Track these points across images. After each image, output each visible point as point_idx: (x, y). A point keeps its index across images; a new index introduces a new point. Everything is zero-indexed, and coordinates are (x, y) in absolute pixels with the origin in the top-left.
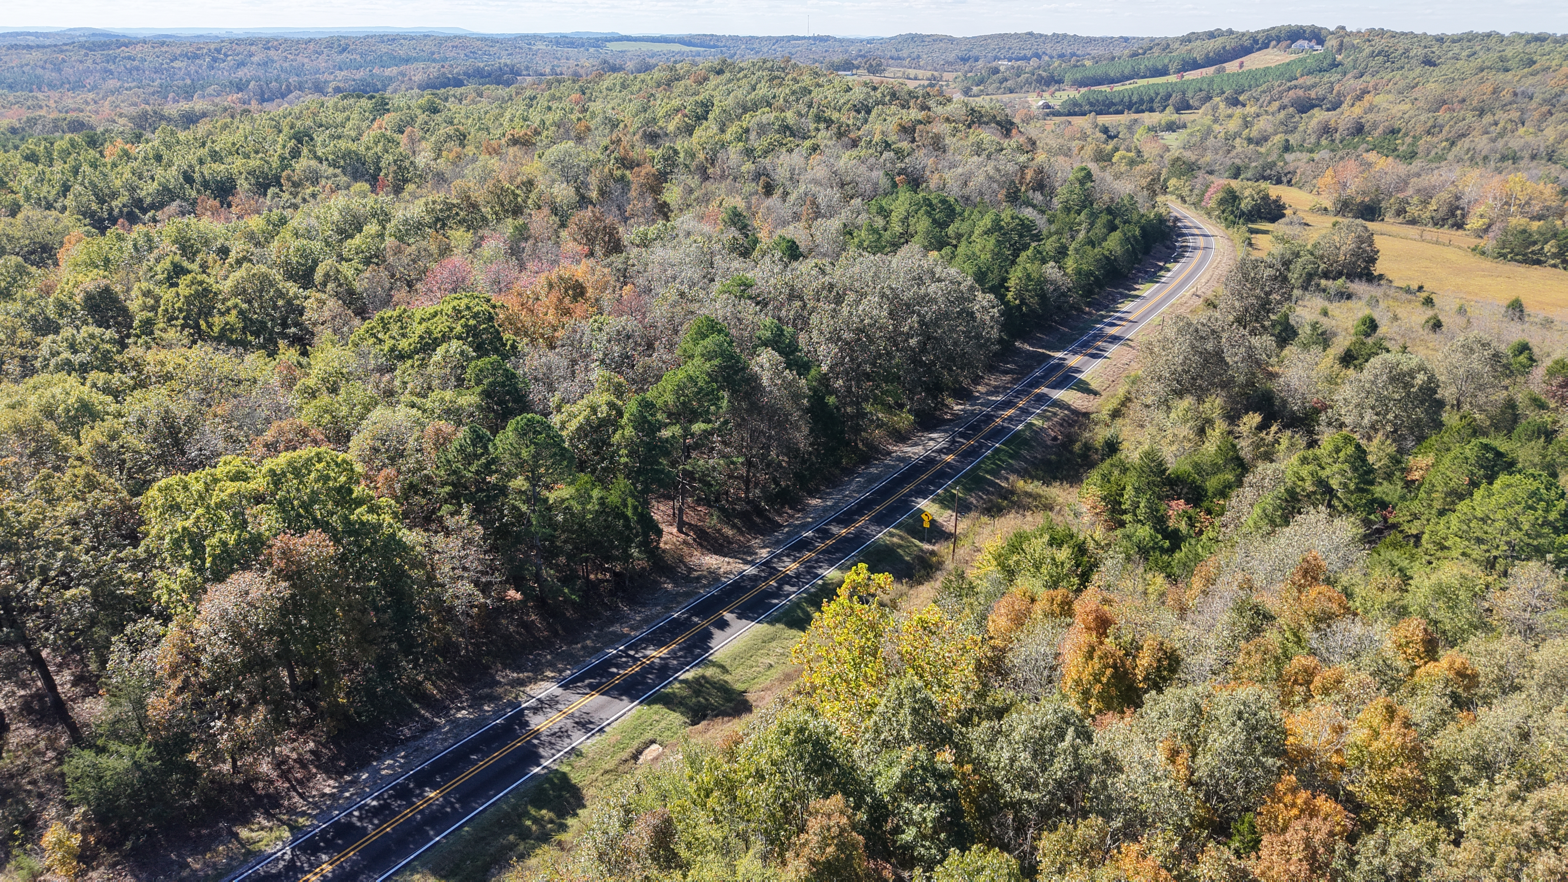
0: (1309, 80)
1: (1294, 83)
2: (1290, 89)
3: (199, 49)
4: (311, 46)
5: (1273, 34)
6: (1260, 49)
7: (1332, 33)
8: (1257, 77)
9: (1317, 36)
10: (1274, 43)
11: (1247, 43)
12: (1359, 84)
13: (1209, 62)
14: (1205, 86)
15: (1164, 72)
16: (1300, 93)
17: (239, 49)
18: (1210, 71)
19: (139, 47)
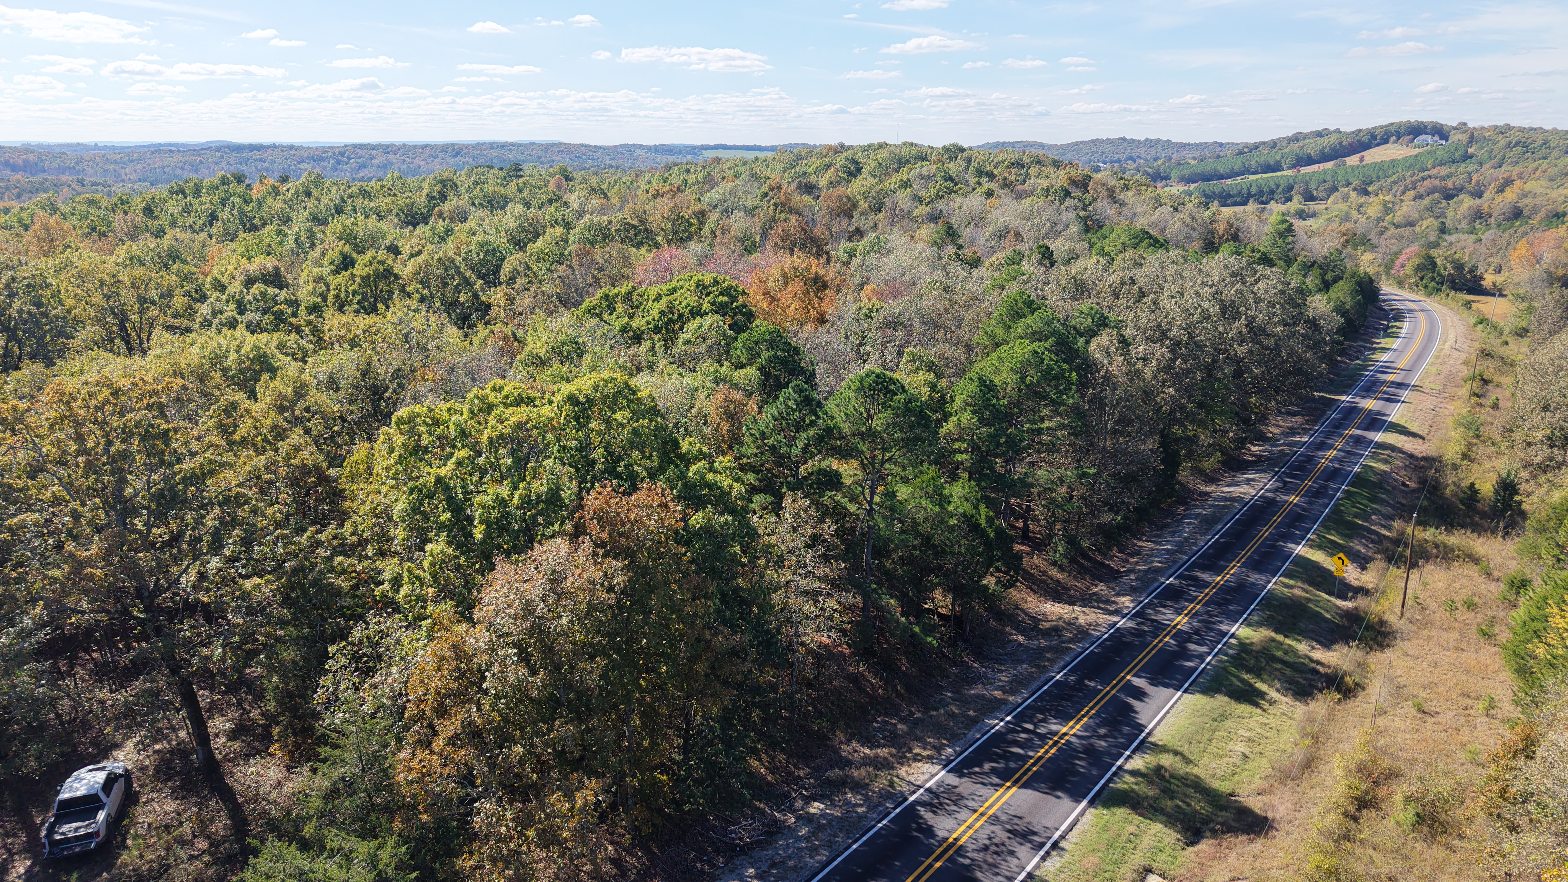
0: (1444, 171)
1: (1426, 173)
2: (1423, 179)
3: (324, 152)
4: (428, 150)
5: (1392, 129)
6: (1378, 145)
7: (1455, 128)
8: (1383, 169)
9: (1440, 132)
10: (1393, 138)
11: (1365, 139)
12: (1502, 173)
13: (1324, 157)
14: (1328, 178)
15: (1277, 168)
16: (1437, 182)
17: (361, 152)
18: (1329, 165)
19: (269, 151)
